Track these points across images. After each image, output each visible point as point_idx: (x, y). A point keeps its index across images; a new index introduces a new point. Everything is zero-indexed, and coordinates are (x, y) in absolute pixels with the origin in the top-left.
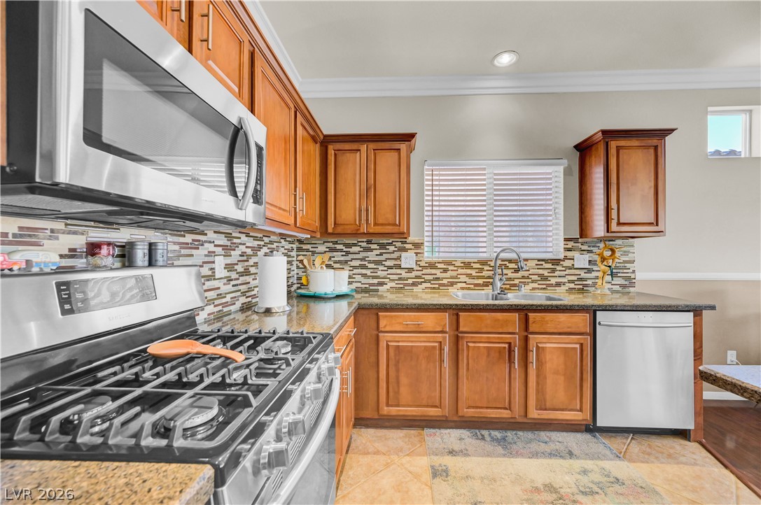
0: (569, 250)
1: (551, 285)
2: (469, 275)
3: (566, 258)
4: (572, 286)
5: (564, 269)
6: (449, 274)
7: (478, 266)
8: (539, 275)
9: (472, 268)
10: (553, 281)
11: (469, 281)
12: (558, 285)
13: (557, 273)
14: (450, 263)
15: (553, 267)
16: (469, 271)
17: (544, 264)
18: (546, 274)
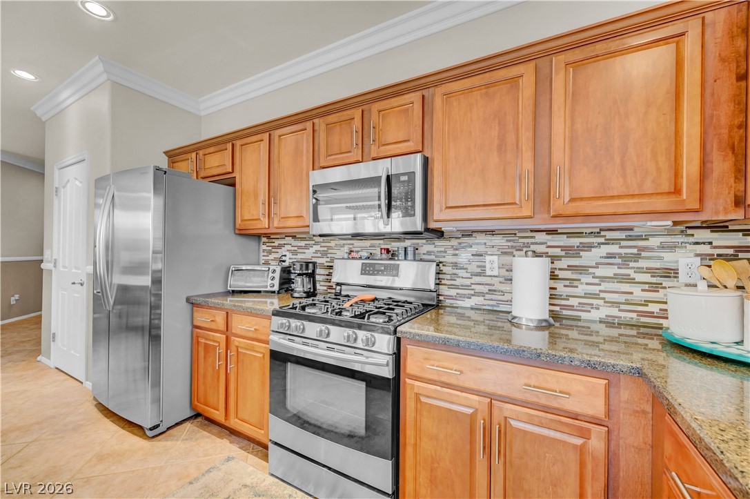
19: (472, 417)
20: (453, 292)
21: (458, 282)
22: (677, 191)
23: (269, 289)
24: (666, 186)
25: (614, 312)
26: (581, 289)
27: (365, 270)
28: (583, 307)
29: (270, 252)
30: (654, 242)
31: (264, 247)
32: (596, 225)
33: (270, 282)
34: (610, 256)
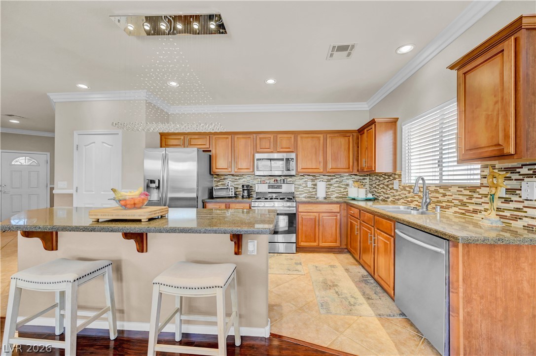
1: (468, 211)
2: (419, 197)
3: (482, 185)
5: (480, 196)
6: (411, 195)
8: (461, 201)
10: (471, 207)
12: (475, 211)
13: (474, 200)
14: (411, 187)
15: (470, 194)
17: (463, 191)
18: (465, 200)
19: (315, 218)
20: (298, 193)
21: (300, 190)
22: (349, 168)
23: (231, 196)
24: (348, 167)
25: (338, 195)
26: (331, 190)
27: (270, 187)
28: (332, 194)
29: (219, 182)
30: (345, 178)
31: (215, 179)
32: (334, 174)
33: (231, 193)
34: (337, 181)
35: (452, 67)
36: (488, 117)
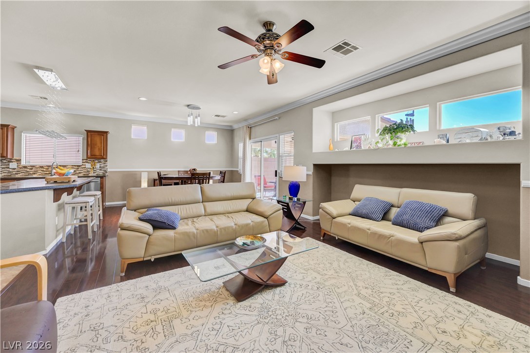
0: (84, 162)
2: (43, 171)
3: (83, 165)
4: (85, 173)
5: (82, 168)
6: (33, 170)
7: (47, 167)
9: (44, 168)
10: (78, 172)
11: (42, 172)
12: (80, 173)
14: (34, 166)
15: (78, 168)
16: (42, 169)
17: (74, 167)
35: (86, 130)
36: (99, 149)
